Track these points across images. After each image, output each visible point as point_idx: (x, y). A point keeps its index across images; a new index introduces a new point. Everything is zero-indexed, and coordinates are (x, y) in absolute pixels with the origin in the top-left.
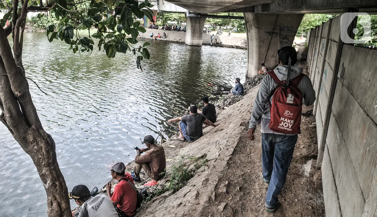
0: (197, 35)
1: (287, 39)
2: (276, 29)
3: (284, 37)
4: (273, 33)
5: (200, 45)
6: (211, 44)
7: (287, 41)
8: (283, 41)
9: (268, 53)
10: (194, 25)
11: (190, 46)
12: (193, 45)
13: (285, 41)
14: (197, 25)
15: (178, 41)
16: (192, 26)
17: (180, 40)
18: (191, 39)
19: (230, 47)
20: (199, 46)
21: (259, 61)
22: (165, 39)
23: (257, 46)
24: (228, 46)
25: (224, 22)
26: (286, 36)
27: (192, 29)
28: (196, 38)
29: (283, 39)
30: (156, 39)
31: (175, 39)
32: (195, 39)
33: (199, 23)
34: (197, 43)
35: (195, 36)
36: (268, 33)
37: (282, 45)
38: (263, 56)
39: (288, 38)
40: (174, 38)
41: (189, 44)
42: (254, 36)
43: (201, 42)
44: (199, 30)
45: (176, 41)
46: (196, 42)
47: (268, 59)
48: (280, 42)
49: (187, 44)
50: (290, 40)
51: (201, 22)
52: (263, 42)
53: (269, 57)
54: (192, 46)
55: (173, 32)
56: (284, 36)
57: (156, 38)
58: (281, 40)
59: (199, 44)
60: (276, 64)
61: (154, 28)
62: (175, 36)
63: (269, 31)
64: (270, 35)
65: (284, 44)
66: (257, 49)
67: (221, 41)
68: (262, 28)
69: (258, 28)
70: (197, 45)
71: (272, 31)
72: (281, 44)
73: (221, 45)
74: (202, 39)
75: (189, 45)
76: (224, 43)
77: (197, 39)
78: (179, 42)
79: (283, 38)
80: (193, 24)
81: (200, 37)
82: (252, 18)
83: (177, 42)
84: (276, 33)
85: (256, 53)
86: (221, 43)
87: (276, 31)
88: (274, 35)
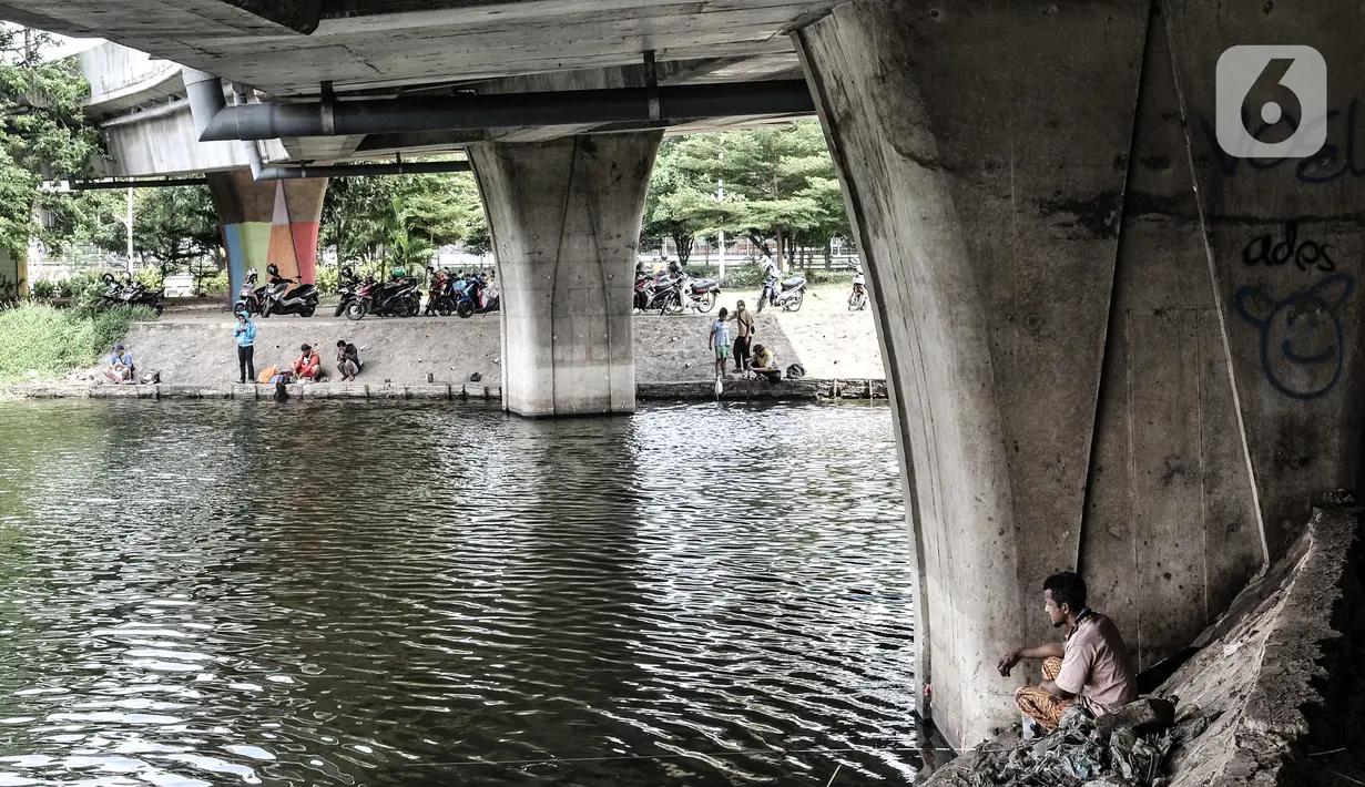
0: (587, 325)
1: (1309, 252)
2: (1160, 163)
3: (1267, 240)
4: (1134, 204)
5: (616, 406)
6: (719, 388)
7: (1315, 274)
8: (1258, 291)
9: (1110, 436)
10: (548, 248)
11: (539, 419)
12: (564, 408)
13: (1284, 278)
14: (579, 249)
15: (457, 389)
16: (534, 264)
17: (476, 378)
18: (540, 363)
19: (866, 395)
20: (608, 416)
21: (1022, 544)
22: (357, 387)
23: (962, 370)
24: (853, 390)
25: (833, 214)
26: (1292, 227)
27: (535, 288)
28: (579, 353)
29: (1263, 256)
30: (282, 395)
31: (431, 380)
32: (571, 363)
33: (594, 230)
34: (593, 393)
35: (573, 340)
36: (1071, 217)
37: (1264, 327)
38: (1051, 487)
39: (1320, 251)
40: (430, 367)
41: (527, 409)
42: (921, 266)
43: (621, 380)
44: (597, 285)
45: (443, 390)
46: (584, 381)
47: (1125, 507)
48: (1235, 304)
49: (513, 406)
50: (1340, 267)
51: (607, 221)
52: (1034, 322)
53: (1129, 488)
54: (552, 418)
55: (423, 327)
56: (1258, 230)
57: (281, 388)
58: (1243, 275)
59: (608, 399)
60: (1224, 562)
61: (278, 309)
62: (435, 354)
63: (1083, 180)
64: (1105, 233)
65: (1281, 319)
66: (969, 405)
67: (793, 354)
68: (990, 166)
69: (950, 169)
70: (591, 408)
71: (1118, 181)
72: (1246, 317)
73: (797, 386)
74: (625, 357)
75: (528, 418)
76: (817, 368)
77: (590, 359)
78: (464, 396)
79: (1256, 250)
80: (543, 247)
81: (613, 339)
82: (870, 70)
83: (450, 397)
84: (1175, 206)
85: (970, 450)
86: (792, 369)
87: (1161, 182)
88: (1144, 224)
